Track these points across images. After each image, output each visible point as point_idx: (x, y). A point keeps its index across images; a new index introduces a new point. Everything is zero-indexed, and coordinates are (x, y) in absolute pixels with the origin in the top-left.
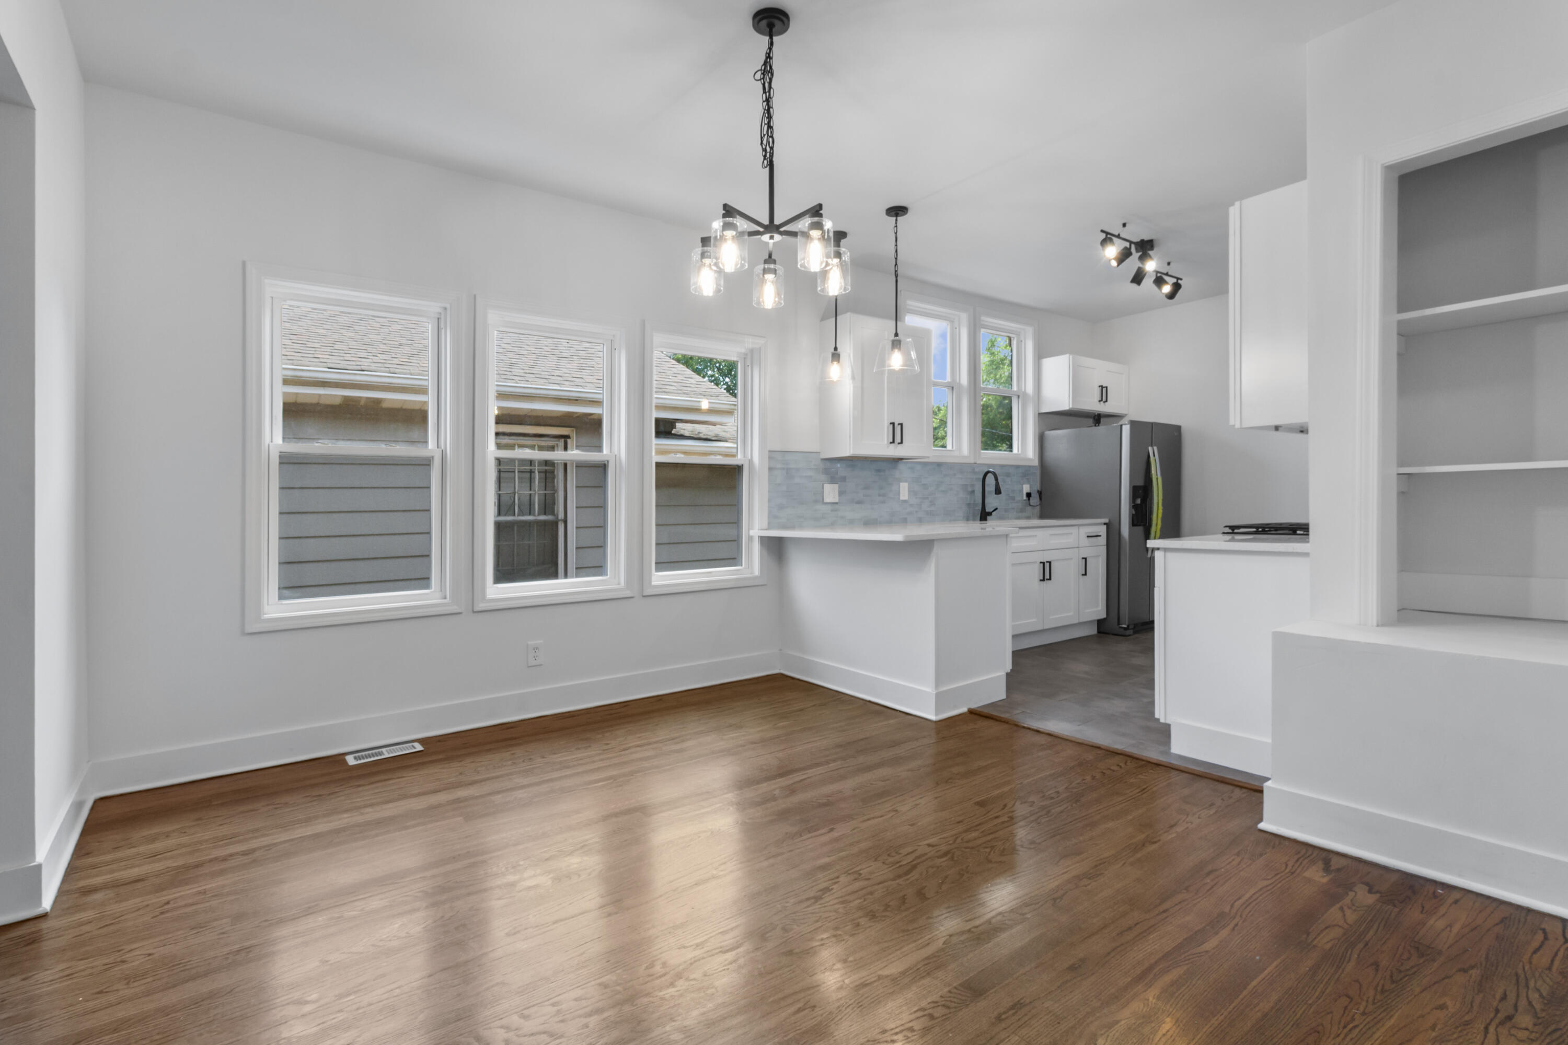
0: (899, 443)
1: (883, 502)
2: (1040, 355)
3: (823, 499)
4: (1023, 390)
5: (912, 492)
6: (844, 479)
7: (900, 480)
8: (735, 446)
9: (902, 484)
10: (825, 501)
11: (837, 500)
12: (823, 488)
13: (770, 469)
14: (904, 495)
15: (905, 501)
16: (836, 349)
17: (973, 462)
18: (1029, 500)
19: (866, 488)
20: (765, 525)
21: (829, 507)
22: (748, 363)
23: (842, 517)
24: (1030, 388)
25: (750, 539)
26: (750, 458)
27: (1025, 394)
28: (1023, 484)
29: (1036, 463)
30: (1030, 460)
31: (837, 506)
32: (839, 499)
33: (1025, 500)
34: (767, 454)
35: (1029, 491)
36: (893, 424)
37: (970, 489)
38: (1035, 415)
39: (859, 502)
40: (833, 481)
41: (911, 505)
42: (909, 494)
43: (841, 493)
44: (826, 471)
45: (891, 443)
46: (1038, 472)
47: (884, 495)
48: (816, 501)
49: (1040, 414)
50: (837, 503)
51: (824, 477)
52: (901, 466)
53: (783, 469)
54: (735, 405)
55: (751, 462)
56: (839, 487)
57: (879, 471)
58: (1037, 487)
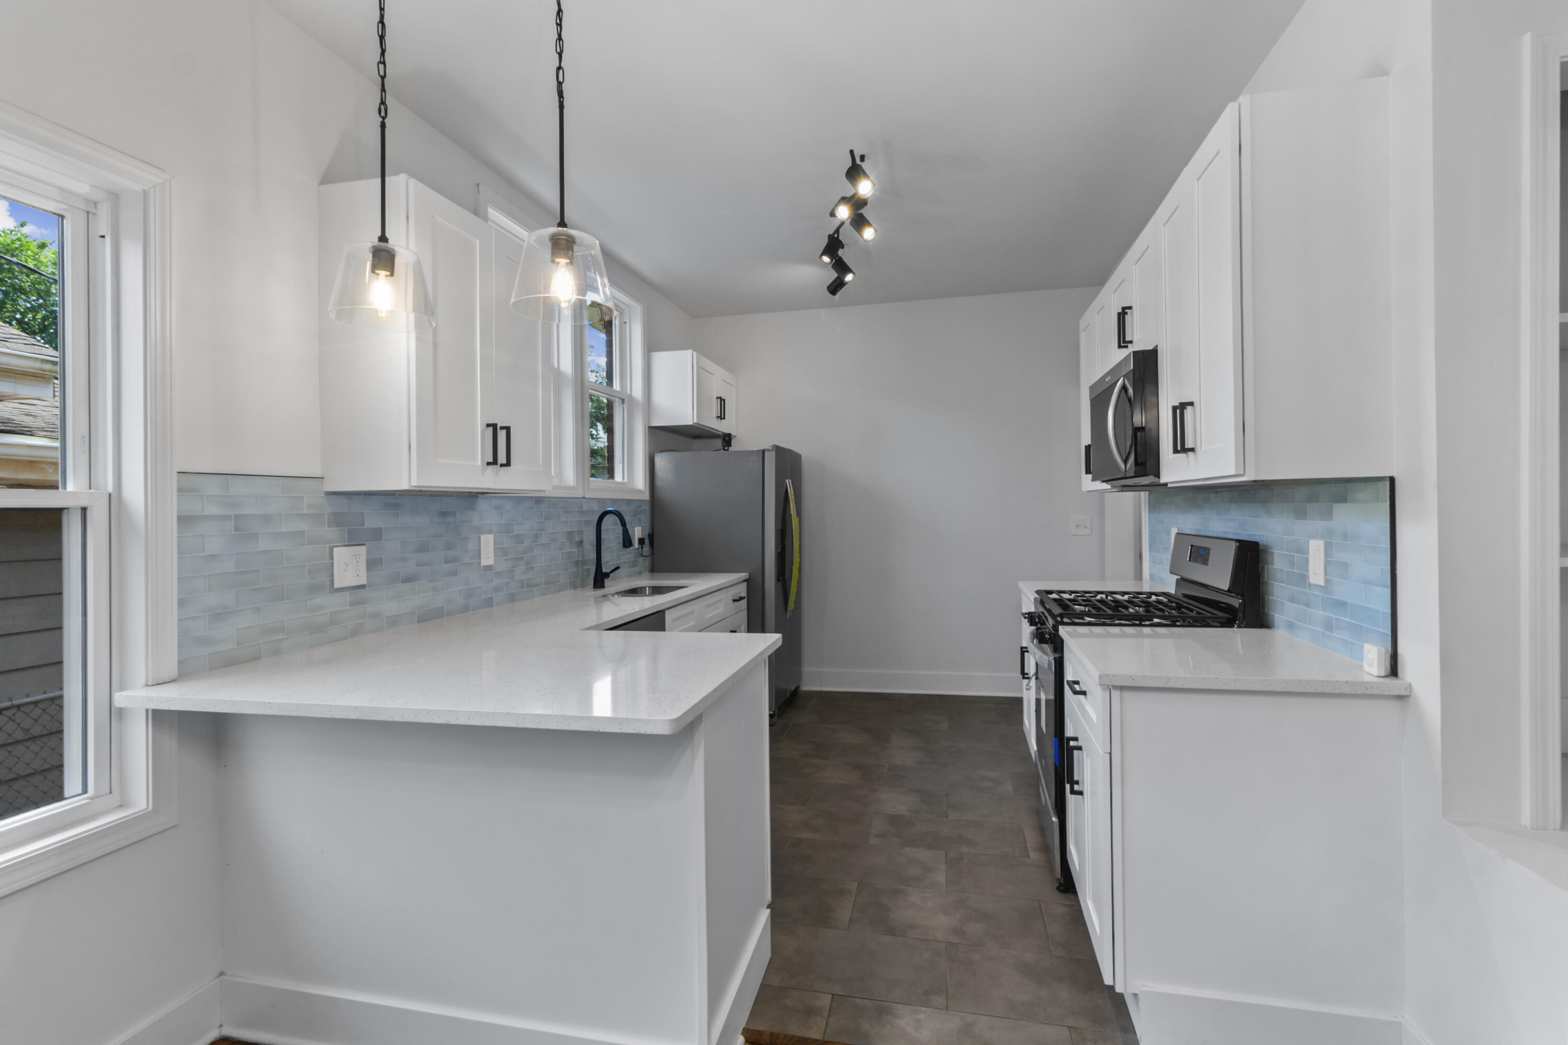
0: (502, 465)
1: (454, 573)
2: (651, 347)
3: (332, 581)
4: (629, 393)
5: (500, 551)
6: (377, 534)
7: (480, 531)
8: (57, 444)
9: (484, 538)
10: (337, 585)
11: (363, 581)
12: (332, 557)
13: (184, 520)
14: (488, 558)
15: (489, 568)
16: (383, 238)
17: (581, 496)
18: (642, 548)
19: (422, 548)
20: (171, 668)
21: (347, 597)
22: (103, 225)
23: (375, 615)
24: (637, 391)
25: (116, 715)
26: (110, 489)
27: (630, 396)
28: (635, 527)
29: (647, 496)
30: (640, 491)
31: (363, 593)
32: (368, 578)
33: (637, 549)
34: (172, 483)
35: (641, 537)
36: (494, 426)
37: (577, 539)
38: (645, 427)
39: (409, 579)
40: (353, 541)
41: (499, 574)
42: (495, 556)
43: (371, 564)
44: (337, 520)
45: (489, 464)
46: (647, 508)
47: (454, 560)
48: (315, 589)
49: (650, 427)
50: (363, 587)
51: (331, 532)
52: (483, 505)
53: (226, 518)
54: (55, 363)
55: (115, 502)
56: (368, 552)
57: (444, 514)
58: (647, 531)
